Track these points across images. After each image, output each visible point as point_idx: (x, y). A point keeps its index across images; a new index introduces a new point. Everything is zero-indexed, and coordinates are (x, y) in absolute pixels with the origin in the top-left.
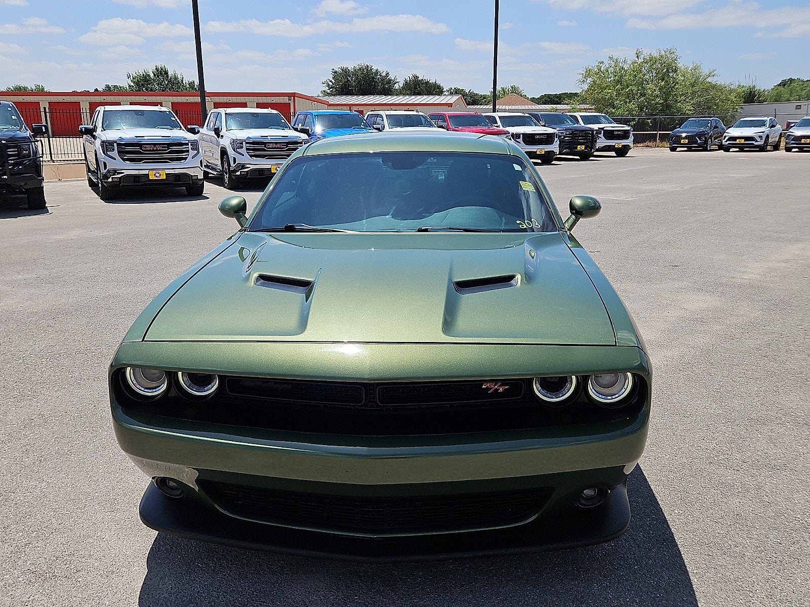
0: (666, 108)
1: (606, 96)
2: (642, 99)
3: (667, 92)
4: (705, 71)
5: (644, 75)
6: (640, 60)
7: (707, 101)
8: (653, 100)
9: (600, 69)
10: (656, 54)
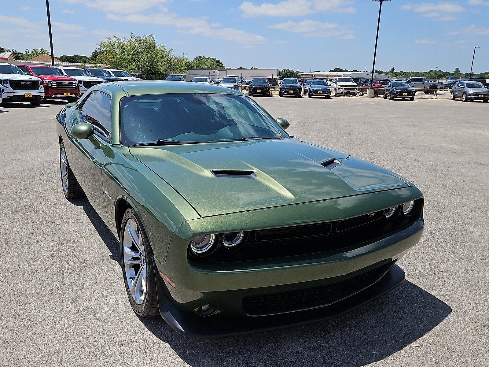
0: (153, 69)
1: (117, 60)
2: (139, 63)
3: (152, 60)
4: (167, 49)
5: (137, 49)
6: (133, 40)
7: (172, 66)
8: (144, 64)
9: (110, 43)
10: (143, 37)
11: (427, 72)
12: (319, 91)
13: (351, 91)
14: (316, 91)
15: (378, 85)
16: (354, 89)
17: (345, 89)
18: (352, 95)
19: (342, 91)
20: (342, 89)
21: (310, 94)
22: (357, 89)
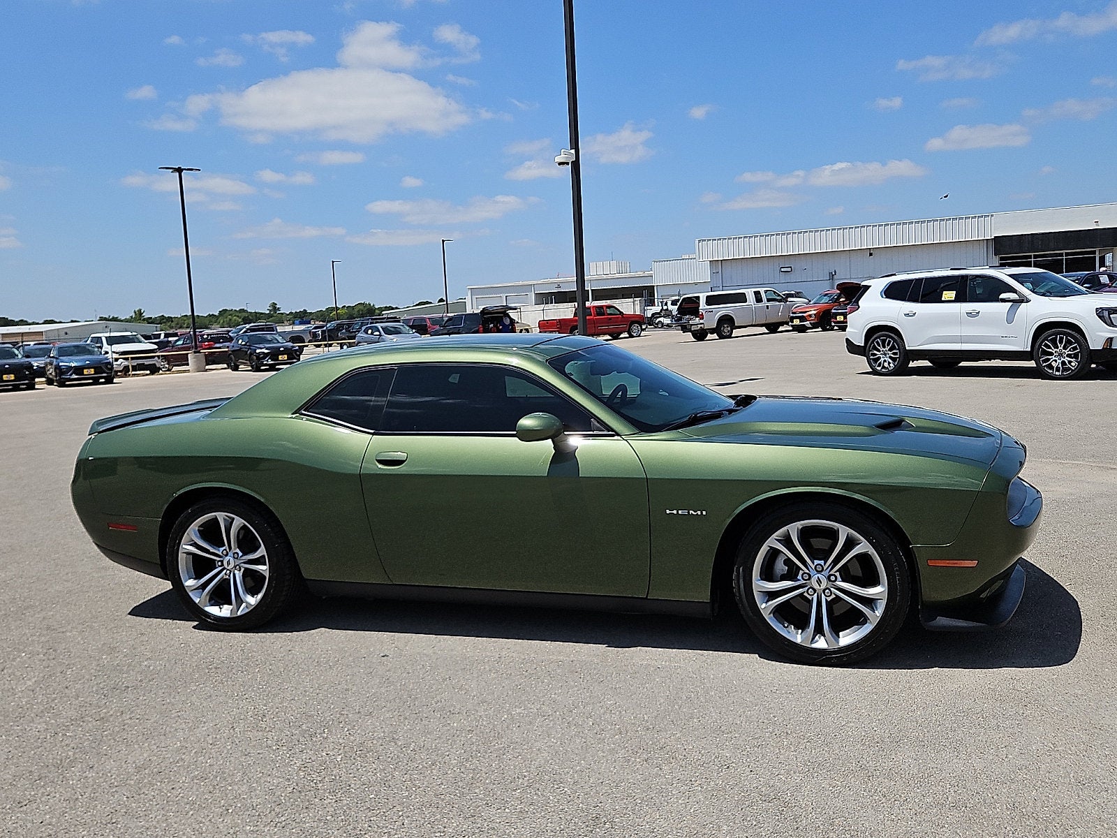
11: (217, 314)
12: (86, 368)
13: (147, 362)
14: (78, 370)
15: (206, 343)
16: (154, 357)
17: (132, 358)
18: (148, 372)
19: (126, 363)
20: (126, 359)
21: (64, 378)
22: (158, 357)
